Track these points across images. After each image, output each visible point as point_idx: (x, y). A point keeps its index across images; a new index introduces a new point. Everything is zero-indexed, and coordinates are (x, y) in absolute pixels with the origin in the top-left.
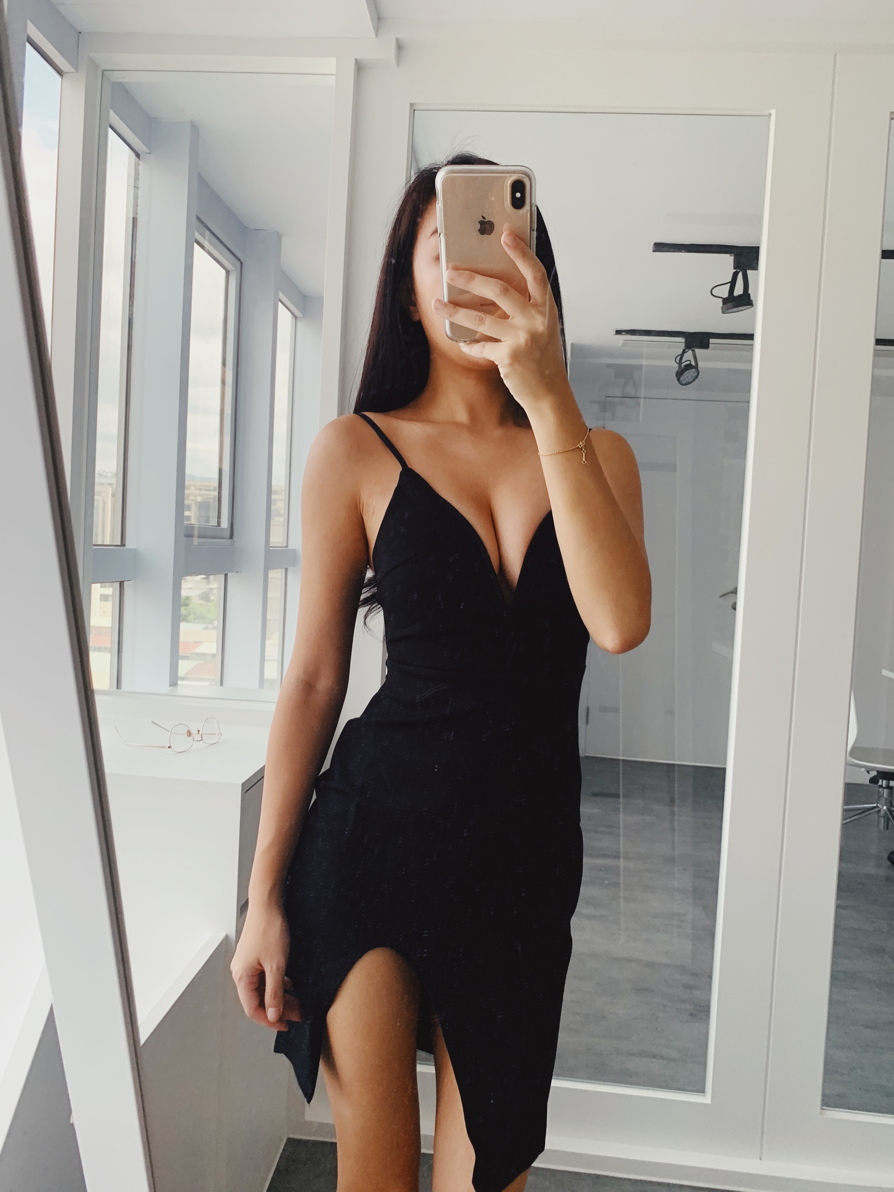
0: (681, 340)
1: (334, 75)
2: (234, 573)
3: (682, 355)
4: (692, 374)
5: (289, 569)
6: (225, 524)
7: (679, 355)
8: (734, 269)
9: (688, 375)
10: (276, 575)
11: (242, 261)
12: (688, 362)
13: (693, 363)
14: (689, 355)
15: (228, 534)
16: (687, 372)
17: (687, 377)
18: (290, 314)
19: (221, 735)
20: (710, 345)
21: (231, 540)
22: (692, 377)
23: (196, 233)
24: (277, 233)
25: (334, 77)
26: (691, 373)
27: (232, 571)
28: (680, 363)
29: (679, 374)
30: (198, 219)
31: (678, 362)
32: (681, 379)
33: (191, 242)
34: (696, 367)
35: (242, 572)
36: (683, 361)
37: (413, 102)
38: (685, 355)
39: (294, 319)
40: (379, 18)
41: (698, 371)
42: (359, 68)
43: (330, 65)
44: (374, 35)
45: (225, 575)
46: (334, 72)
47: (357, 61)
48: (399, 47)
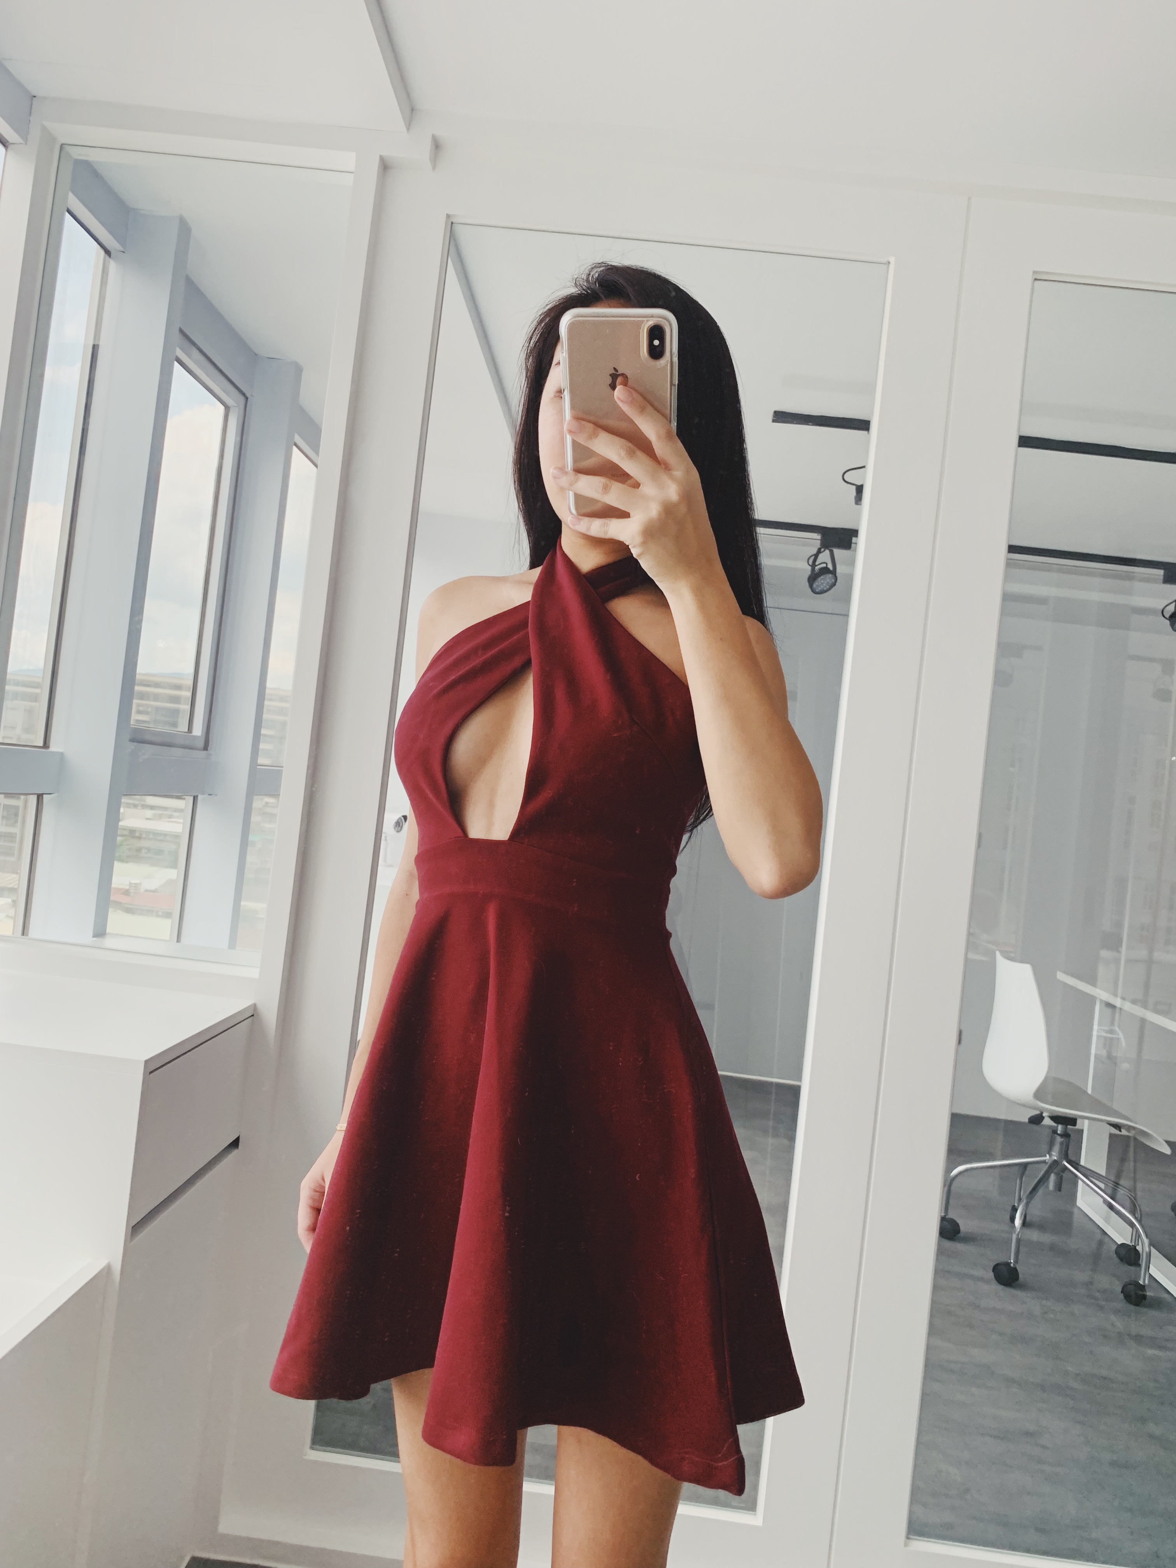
0: (817, 536)
1: (352, 173)
2: (206, 796)
3: (816, 556)
4: (828, 580)
6: (198, 730)
7: (811, 556)
9: (823, 581)
11: (248, 395)
12: (824, 565)
13: (830, 567)
14: (825, 556)
15: (201, 744)
16: (822, 577)
17: (822, 583)
18: (308, 462)
20: (853, 545)
21: (205, 751)
22: (828, 583)
23: (178, 350)
24: (297, 365)
26: (826, 579)
27: (203, 793)
28: (813, 565)
29: (812, 579)
30: (183, 334)
31: (811, 562)
32: (814, 586)
33: (169, 362)
34: (834, 572)
35: (216, 795)
36: (817, 563)
37: (450, 213)
38: (821, 556)
40: (413, 110)
41: (836, 577)
42: (385, 166)
43: (348, 160)
44: (404, 129)
45: (194, 797)
46: (353, 169)
47: (382, 159)
48: (437, 146)
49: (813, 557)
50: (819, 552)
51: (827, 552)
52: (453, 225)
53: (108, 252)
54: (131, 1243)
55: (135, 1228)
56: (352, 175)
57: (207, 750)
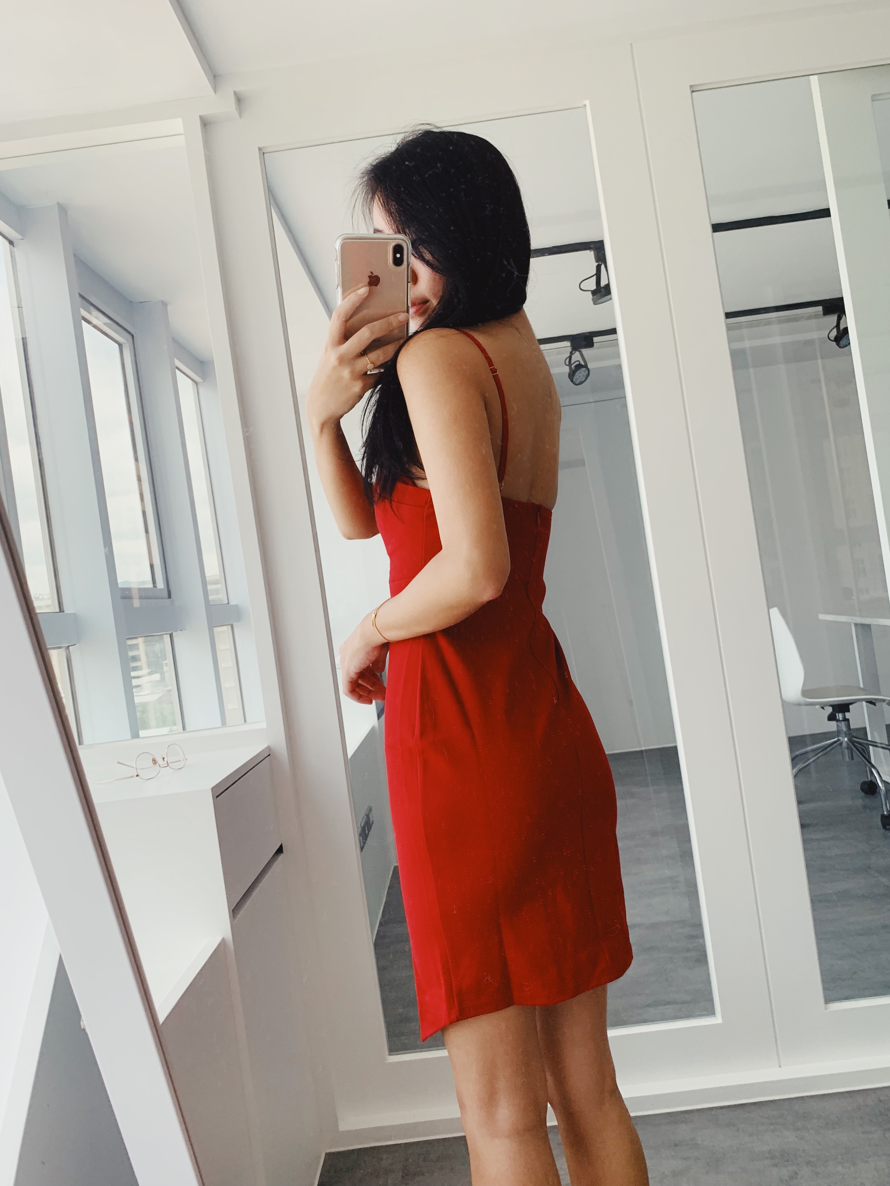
0: (567, 344)
1: (182, 134)
2: (179, 632)
3: (570, 357)
4: (583, 373)
5: (235, 624)
6: (161, 584)
7: (567, 358)
8: (597, 262)
9: (580, 375)
10: (222, 632)
11: (132, 333)
12: (578, 363)
13: (583, 364)
14: (576, 356)
15: (166, 594)
16: (578, 372)
17: (580, 376)
18: (190, 381)
19: (187, 760)
20: (595, 344)
21: (170, 599)
22: (583, 375)
23: (82, 310)
24: (163, 302)
25: (183, 136)
26: (581, 373)
27: (176, 631)
28: (570, 365)
29: (572, 375)
30: (81, 296)
31: (567, 363)
32: (574, 380)
33: (78, 320)
34: (586, 366)
35: (186, 629)
36: (572, 362)
37: (261, 146)
38: (573, 356)
39: (196, 386)
40: (215, 76)
41: (589, 370)
42: (205, 123)
43: (177, 125)
44: (213, 93)
45: (170, 635)
46: (182, 132)
47: (201, 118)
48: (239, 99)
50: (571, 353)
52: (265, 154)
53: (11, 243)
54: (236, 921)
55: (235, 911)
56: (183, 137)
57: (171, 598)
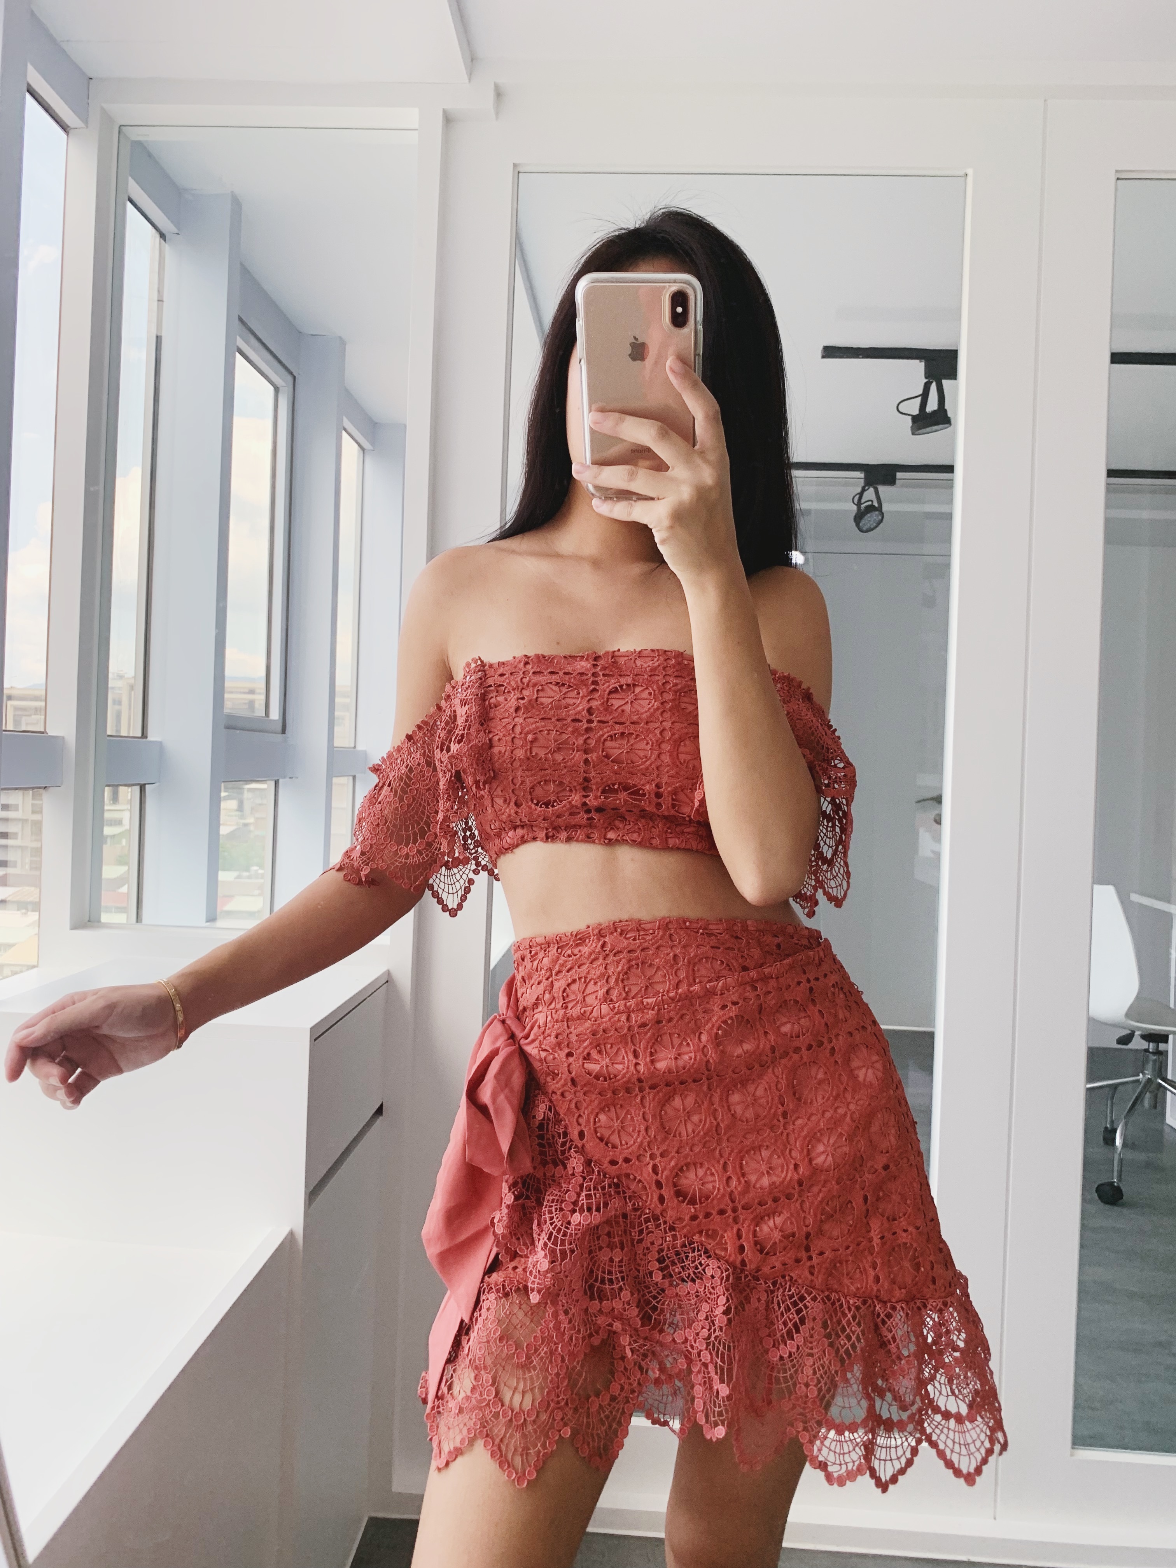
0: (860, 475)
2: (287, 779)
3: (861, 494)
4: (875, 518)
6: (275, 714)
7: (857, 494)
8: (926, 378)
10: (342, 784)
11: (295, 374)
12: (870, 503)
13: (876, 504)
14: (870, 494)
15: (279, 728)
16: (868, 515)
17: (869, 521)
18: (356, 446)
20: (897, 481)
21: (283, 735)
22: (874, 521)
23: (239, 339)
24: (340, 338)
27: (284, 777)
28: (859, 504)
29: (859, 517)
30: (241, 321)
31: (856, 501)
32: (861, 524)
33: (232, 352)
34: (879, 509)
35: (297, 779)
36: (863, 501)
37: (517, 162)
38: (866, 493)
39: (362, 452)
40: (472, 57)
41: (883, 514)
42: (448, 119)
43: (411, 117)
44: (467, 79)
45: (275, 780)
46: (417, 126)
47: (445, 112)
48: (499, 94)
49: (857, 497)
50: (863, 490)
51: (872, 490)
52: (520, 174)
53: (162, 236)
54: (309, 1209)
55: (312, 1194)
56: (416, 132)
57: (285, 733)
